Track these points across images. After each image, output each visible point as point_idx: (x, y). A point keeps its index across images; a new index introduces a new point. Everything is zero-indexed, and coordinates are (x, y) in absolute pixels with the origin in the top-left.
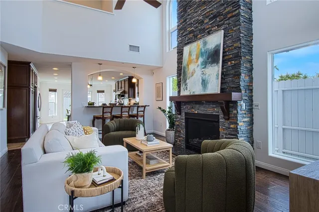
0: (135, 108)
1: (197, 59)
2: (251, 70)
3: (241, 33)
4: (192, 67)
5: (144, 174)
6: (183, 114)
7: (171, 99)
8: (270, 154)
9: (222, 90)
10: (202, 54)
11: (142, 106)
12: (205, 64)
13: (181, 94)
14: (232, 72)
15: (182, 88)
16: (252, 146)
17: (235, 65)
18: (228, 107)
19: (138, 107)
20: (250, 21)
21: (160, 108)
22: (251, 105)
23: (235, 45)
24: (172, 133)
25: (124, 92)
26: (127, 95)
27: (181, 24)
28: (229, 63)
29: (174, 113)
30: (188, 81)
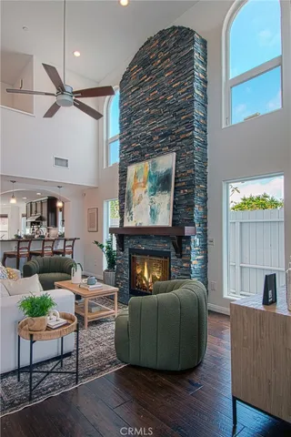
0: (61, 243)
1: (145, 183)
2: (205, 201)
3: (194, 158)
4: (138, 192)
5: (86, 324)
6: (127, 250)
7: (112, 231)
8: (225, 296)
9: (174, 222)
10: (150, 178)
11: (70, 240)
12: (154, 190)
13: (125, 225)
14: (185, 202)
15: (126, 217)
16: (206, 287)
17: (188, 194)
18: (180, 243)
19: (65, 240)
20: (205, 144)
21: (97, 243)
22: (206, 240)
23: (188, 172)
24: (112, 275)
25: (41, 218)
26: (45, 223)
27: (124, 137)
28: (182, 192)
29: (115, 248)
30: (133, 210)
